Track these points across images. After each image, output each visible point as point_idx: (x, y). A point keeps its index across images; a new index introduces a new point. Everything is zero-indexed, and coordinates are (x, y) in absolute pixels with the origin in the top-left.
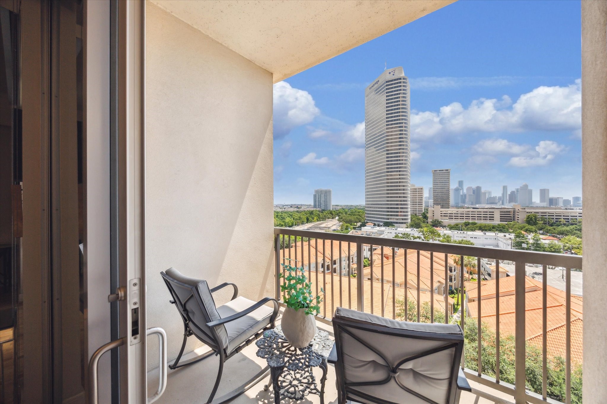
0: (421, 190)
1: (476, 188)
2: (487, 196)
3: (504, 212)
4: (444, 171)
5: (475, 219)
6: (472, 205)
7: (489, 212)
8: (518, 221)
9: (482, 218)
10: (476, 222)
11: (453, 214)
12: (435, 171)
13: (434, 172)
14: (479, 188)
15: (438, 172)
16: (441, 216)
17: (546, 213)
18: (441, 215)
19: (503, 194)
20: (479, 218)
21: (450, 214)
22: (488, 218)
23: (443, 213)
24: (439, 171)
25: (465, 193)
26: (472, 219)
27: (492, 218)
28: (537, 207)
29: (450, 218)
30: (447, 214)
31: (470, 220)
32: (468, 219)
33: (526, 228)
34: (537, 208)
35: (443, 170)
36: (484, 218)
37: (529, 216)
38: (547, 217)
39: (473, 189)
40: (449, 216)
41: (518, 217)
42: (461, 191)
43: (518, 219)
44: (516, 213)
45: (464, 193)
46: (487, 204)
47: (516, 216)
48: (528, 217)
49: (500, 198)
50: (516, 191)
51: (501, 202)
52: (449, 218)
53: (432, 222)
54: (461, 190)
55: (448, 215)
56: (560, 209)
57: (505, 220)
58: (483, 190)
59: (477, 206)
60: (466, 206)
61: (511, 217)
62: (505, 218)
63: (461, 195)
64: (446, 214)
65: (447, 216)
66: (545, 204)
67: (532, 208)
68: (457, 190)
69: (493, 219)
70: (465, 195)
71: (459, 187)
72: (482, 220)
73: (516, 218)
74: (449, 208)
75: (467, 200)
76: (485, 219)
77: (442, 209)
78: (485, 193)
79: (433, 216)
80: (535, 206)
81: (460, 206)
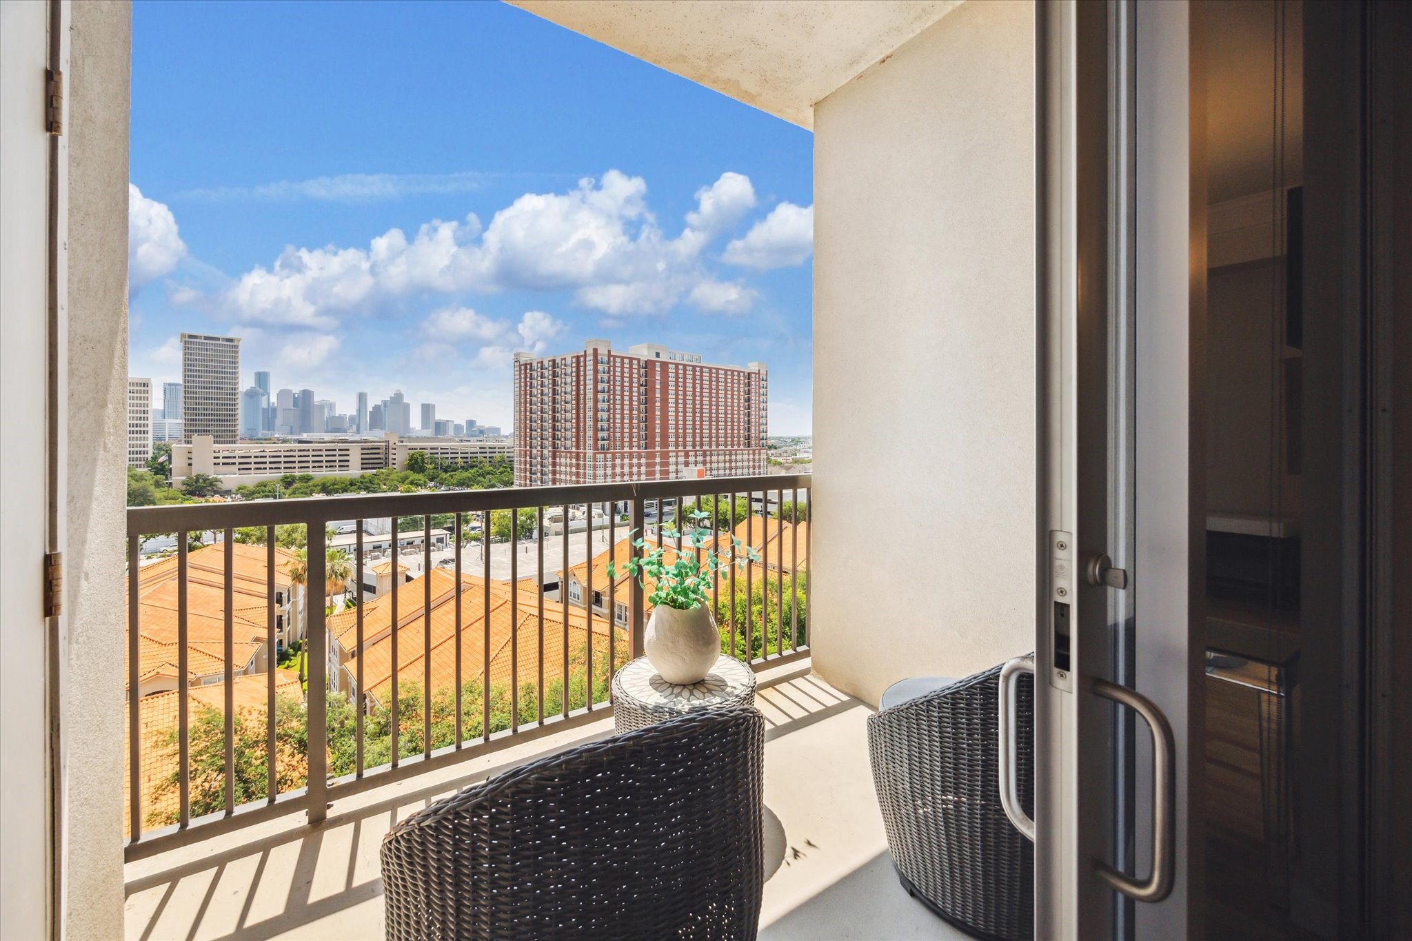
0: (143, 388)
1: (301, 395)
2: (326, 415)
3: (368, 449)
4: (221, 342)
5: (308, 467)
6: (291, 433)
7: (339, 450)
8: (394, 466)
9: (324, 464)
10: (311, 473)
11: (251, 457)
12: (191, 337)
13: (187, 339)
14: (307, 395)
15: (203, 340)
16: (215, 464)
17: (437, 449)
18: (217, 461)
19: (359, 411)
20: (317, 464)
21: (242, 457)
22: (337, 464)
23: (221, 455)
24: (206, 338)
25: (273, 403)
26: (301, 467)
27: (344, 464)
28: (418, 437)
29: (243, 469)
30: (235, 457)
31: (297, 470)
32: (290, 468)
33: (410, 479)
34: (418, 439)
35: (218, 339)
36: (328, 464)
37: (413, 454)
38: (439, 456)
39: (294, 396)
40: (240, 463)
41: (395, 459)
42: (264, 399)
43: (394, 462)
44: (391, 451)
45: (271, 405)
46: (326, 432)
47: (391, 456)
48: (412, 458)
49: (352, 419)
50: (382, 406)
51: (354, 427)
52: (239, 469)
53: (187, 484)
54: (263, 395)
55: (237, 460)
56: (451, 440)
57: (371, 466)
58: (317, 399)
59: (305, 436)
60: (277, 436)
61: (380, 458)
62: (371, 461)
63: (263, 409)
64: (230, 457)
65: (234, 464)
66: (429, 433)
67: (410, 439)
68: (251, 395)
69: (348, 466)
70: (274, 410)
71: (258, 388)
72: (324, 469)
73: (391, 461)
74: (234, 442)
75: (279, 421)
76: (331, 467)
77: (216, 445)
78: (321, 407)
79: (190, 465)
80: (414, 435)
81: (260, 436)
